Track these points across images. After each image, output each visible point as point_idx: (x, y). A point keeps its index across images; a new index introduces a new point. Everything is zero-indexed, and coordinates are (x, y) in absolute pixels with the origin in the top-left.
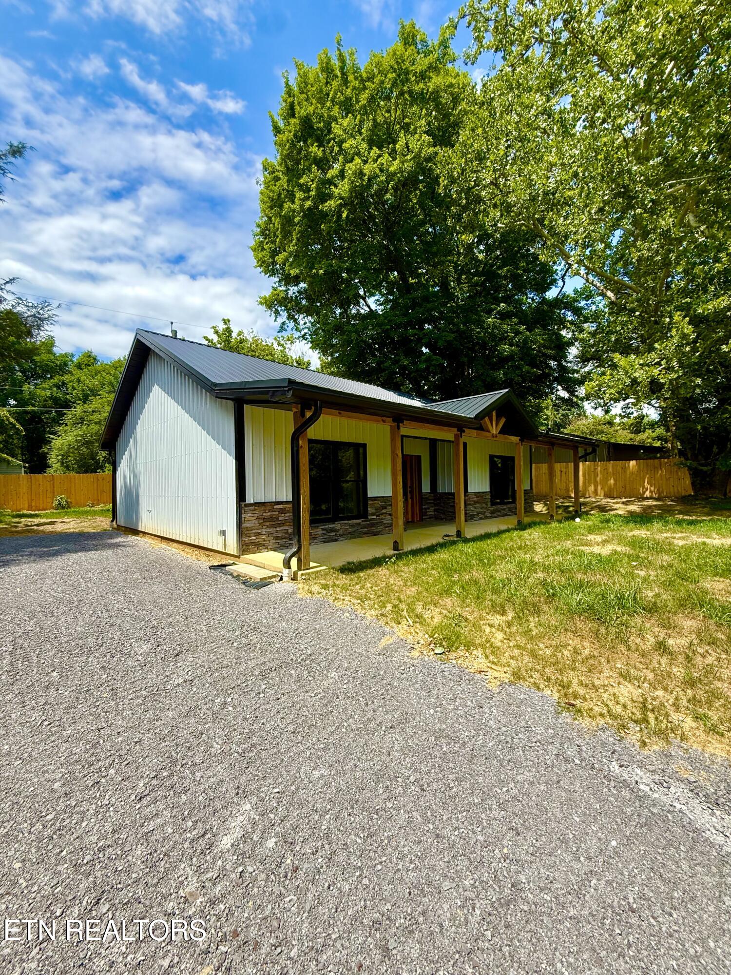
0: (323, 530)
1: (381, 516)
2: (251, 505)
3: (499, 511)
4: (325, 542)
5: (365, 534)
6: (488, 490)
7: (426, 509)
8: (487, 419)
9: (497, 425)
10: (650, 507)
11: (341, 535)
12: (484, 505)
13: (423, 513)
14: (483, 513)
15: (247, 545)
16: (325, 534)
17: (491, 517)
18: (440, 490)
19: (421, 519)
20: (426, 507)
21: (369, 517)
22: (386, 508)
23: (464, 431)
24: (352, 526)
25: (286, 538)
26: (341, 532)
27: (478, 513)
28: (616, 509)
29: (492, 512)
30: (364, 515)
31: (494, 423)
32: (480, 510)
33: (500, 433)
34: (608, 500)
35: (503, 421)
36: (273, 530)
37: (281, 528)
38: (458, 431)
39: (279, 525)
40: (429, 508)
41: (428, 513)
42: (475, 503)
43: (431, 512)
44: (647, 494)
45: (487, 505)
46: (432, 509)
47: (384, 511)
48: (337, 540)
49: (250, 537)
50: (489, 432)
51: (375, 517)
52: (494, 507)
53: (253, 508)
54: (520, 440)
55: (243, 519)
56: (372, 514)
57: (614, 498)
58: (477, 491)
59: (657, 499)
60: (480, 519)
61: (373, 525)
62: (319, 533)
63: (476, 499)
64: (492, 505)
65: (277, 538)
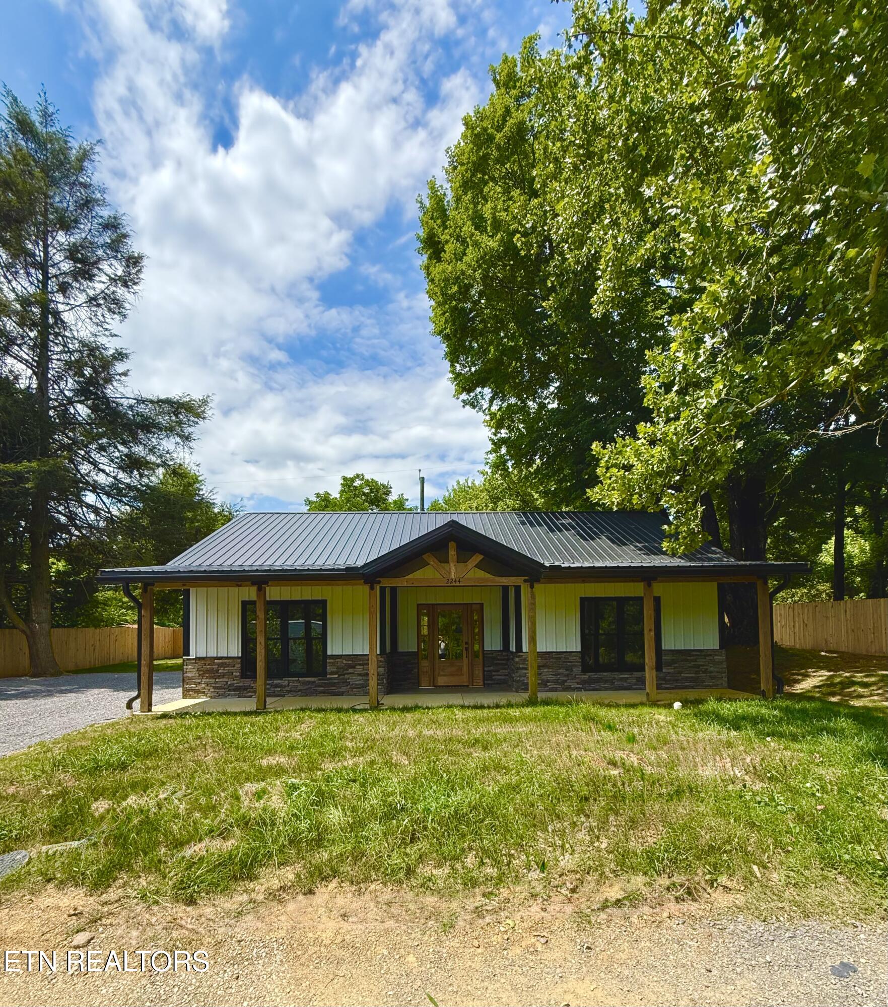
1: (346, 676)
2: (192, 659)
3: (606, 681)
5: (321, 692)
6: (579, 649)
7: (490, 671)
12: (562, 671)
13: (484, 677)
14: (560, 683)
15: (188, 691)
17: (582, 689)
19: (484, 685)
20: (491, 668)
21: (328, 676)
22: (354, 667)
24: (304, 683)
25: (224, 689)
27: (546, 682)
29: (585, 682)
30: (323, 673)
31: (452, 564)
35: (476, 558)
36: (213, 681)
37: (221, 680)
39: (219, 677)
40: (496, 671)
41: (495, 677)
42: (540, 667)
43: (501, 675)
46: (504, 672)
47: (350, 670)
49: (191, 685)
51: (337, 676)
52: (592, 675)
53: (194, 661)
55: (185, 670)
56: (332, 673)
61: (334, 684)
64: (585, 670)
65: (215, 688)
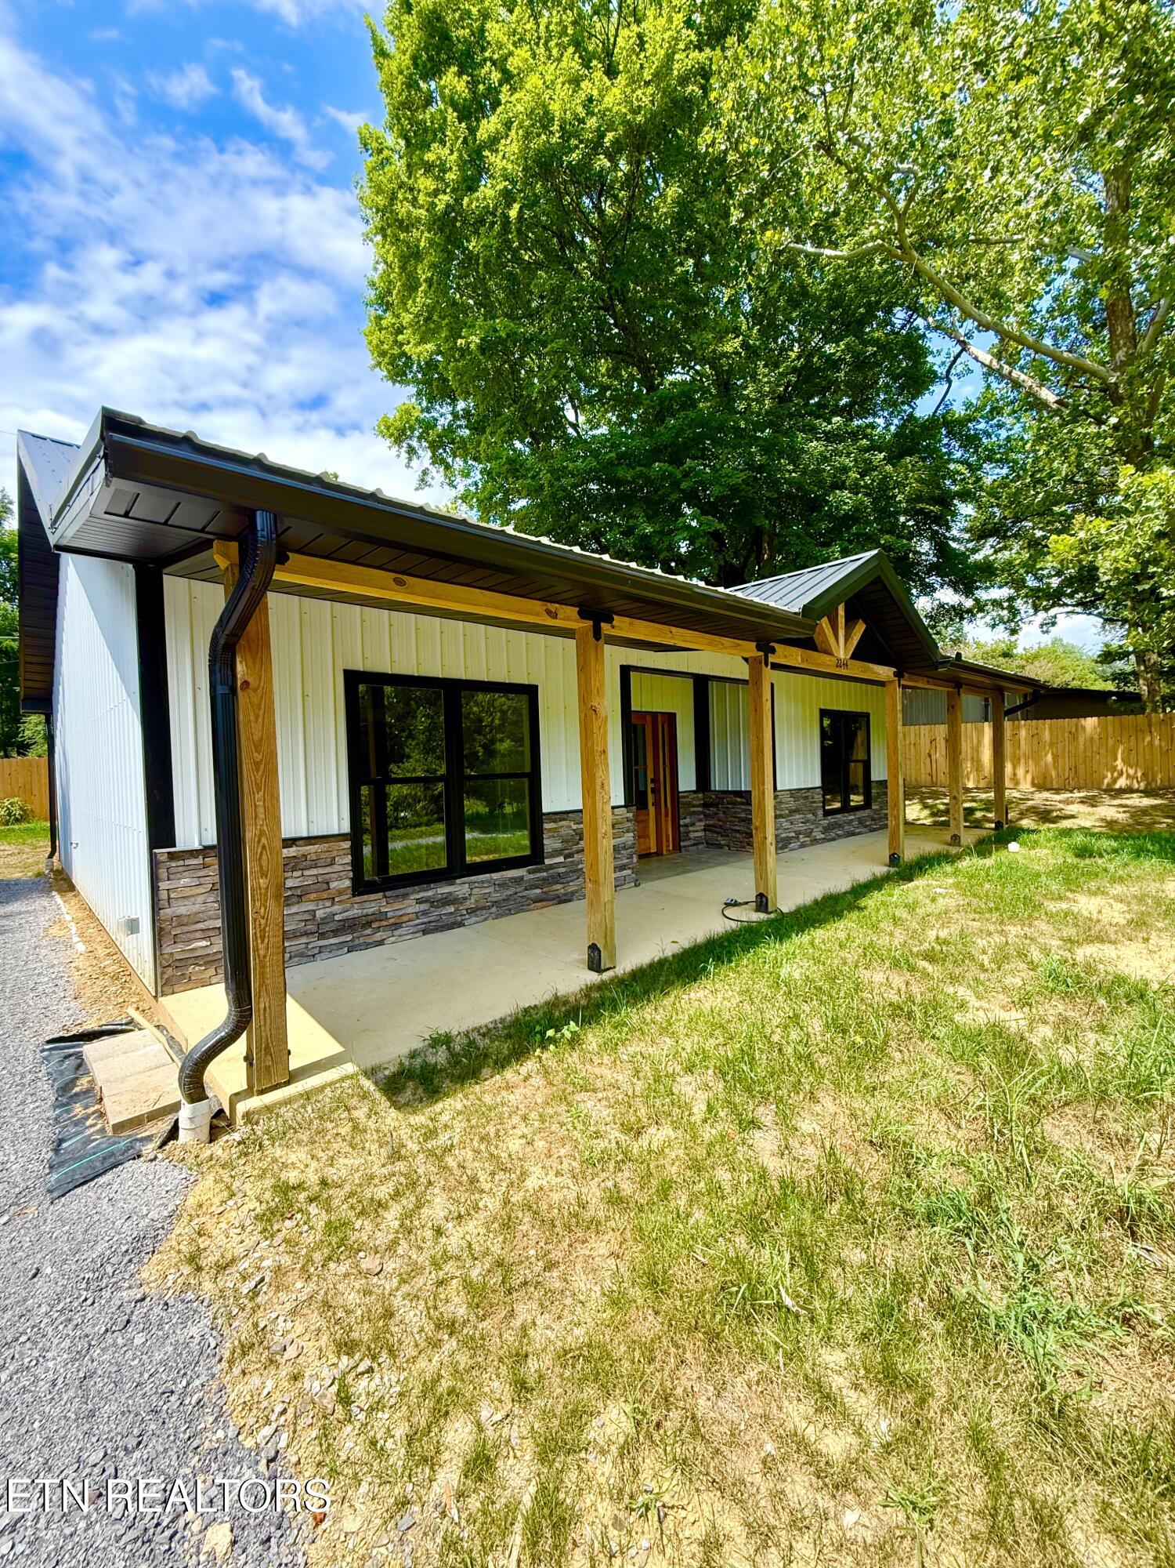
0: (419, 901)
2: (193, 853)
3: (840, 826)
4: (425, 932)
5: (535, 901)
6: (818, 783)
7: (686, 826)
8: (825, 622)
9: (847, 638)
10: (1144, 811)
11: (472, 911)
12: (810, 816)
13: (679, 837)
14: (808, 834)
15: (181, 964)
16: (425, 913)
17: (824, 840)
18: (717, 784)
19: (678, 848)
20: (687, 821)
21: (547, 862)
23: (773, 651)
24: (503, 885)
25: (306, 934)
26: (471, 903)
27: (798, 833)
28: (1073, 817)
29: (826, 830)
30: (533, 856)
31: (841, 633)
32: (801, 827)
33: (853, 657)
34: (1046, 795)
35: (860, 628)
37: (294, 909)
38: (759, 648)
40: (693, 824)
41: (692, 835)
42: (792, 812)
43: (697, 831)
44: (1122, 783)
45: (815, 814)
46: (700, 825)
48: (461, 925)
49: (190, 941)
50: (829, 653)
51: (561, 859)
52: (831, 819)
53: (199, 861)
54: (895, 674)
55: (163, 895)
56: (556, 853)
57: (1057, 791)
58: (795, 787)
59: (1148, 793)
60: (803, 846)
61: (557, 879)
62: (410, 910)
63: (792, 805)
64: (826, 814)
